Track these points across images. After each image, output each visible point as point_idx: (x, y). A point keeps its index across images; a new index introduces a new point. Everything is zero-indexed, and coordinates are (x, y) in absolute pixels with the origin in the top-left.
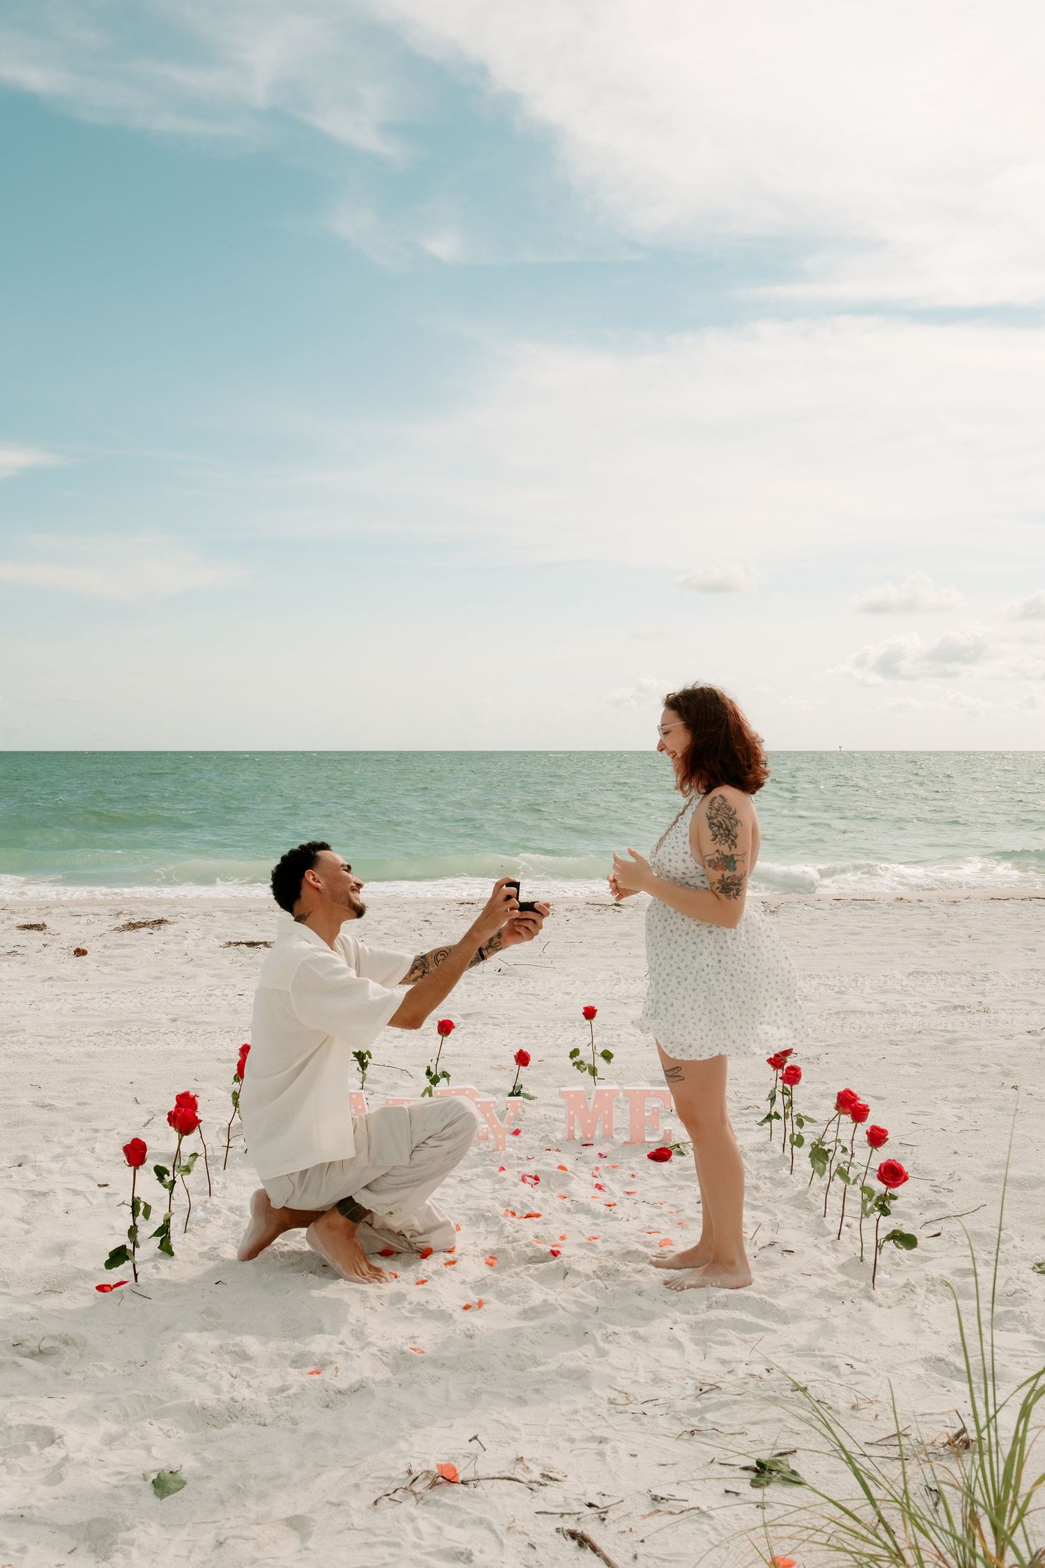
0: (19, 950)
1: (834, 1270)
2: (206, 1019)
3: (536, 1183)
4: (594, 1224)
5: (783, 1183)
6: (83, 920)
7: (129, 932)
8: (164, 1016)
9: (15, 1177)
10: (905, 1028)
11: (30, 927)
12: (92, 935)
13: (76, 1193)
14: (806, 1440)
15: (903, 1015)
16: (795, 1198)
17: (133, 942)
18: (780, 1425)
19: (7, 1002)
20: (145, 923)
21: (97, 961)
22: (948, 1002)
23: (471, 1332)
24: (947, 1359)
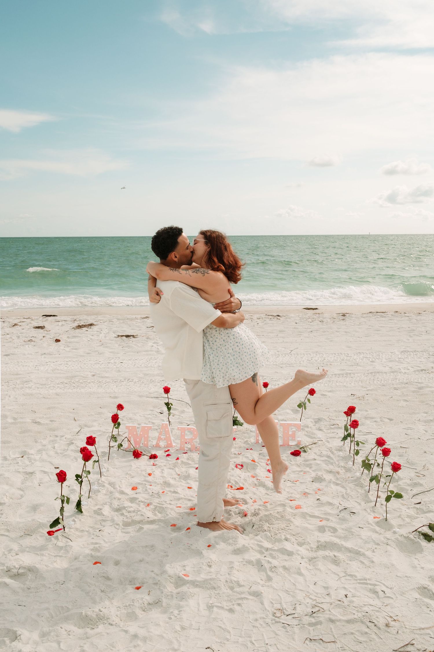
0: (33, 339)
1: (374, 525)
2: (107, 375)
3: (242, 468)
4: (266, 494)
5: (350, 470)
6: (60, 323)
7: (78, 330)
8: (89, 373)
9: (20, 463)
10: (401, 381)
11: (38, 327)
12: (63, 331)
13: (45, 472)
14: (365, 647)
15: (399, 374)
16: (355, 481)
17: (80, 335)
18: (352, 636)
19: (26, 366)
20: (85, 325)
21: (64, 345)
22: (419, 367)
23: (211, 564)
24: (428, 588)
